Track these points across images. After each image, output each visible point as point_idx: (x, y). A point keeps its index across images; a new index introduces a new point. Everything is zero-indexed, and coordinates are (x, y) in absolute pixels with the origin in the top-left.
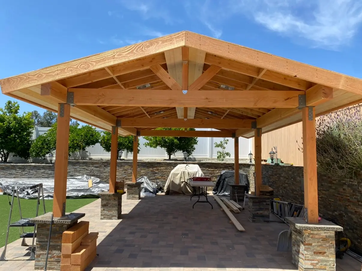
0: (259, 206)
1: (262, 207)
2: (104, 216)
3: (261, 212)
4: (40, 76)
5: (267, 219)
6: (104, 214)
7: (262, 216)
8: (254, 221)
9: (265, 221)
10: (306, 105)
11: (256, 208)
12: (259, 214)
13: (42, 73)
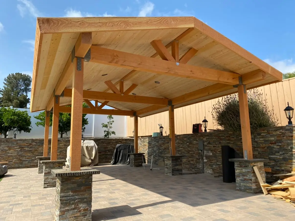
0: (176, 163)
1: (178, 163)
2: (48, 184)
3: (177, 167)
4: (82, 24)
5: (180, 172)
6: (47, 182)
7: (178, 170)
8: (173, 175)
9: (180, 174)
10: (242, 83)
11: (174, 164)
12: (176, 168)
13: (84, 21)
